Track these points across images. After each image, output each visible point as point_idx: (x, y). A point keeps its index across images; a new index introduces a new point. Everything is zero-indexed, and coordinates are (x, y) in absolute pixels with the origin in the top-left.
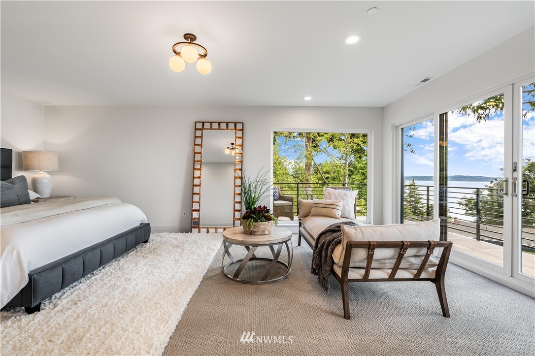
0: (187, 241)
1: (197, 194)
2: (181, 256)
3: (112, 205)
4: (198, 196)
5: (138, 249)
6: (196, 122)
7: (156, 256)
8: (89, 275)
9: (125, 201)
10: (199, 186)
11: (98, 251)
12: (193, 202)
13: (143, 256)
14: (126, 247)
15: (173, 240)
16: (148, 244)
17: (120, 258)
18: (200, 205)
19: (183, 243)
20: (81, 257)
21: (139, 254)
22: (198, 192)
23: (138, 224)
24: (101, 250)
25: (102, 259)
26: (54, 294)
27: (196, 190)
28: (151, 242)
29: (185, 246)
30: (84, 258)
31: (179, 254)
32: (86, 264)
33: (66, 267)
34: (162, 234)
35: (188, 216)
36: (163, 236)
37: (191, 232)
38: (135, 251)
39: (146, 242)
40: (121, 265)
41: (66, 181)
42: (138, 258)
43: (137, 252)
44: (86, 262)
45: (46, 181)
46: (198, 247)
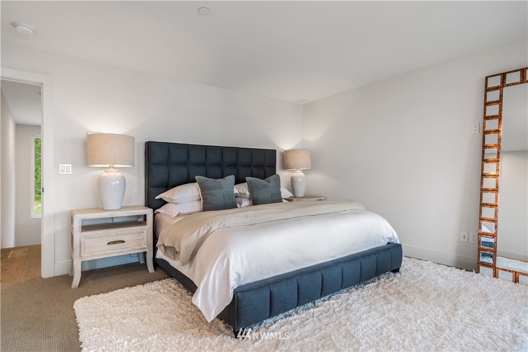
0: (466, 289)
1: (491, 206)
2: (450, 320)
3: (350, 213)
4: (493, 209)
5: (382, 280)
6: (487, 78)
7: (403, 304)
8: (310, 304)
9: (372, 208)
10: (496, 190)
11: (319, 275)
12: (481, 219)
13: (384, 297)
14: (361, 275)
15: (440, 280)
16: (398, 275)
17: (353, 289)
18: (496, 227)
19: (459, 292)
20: (295, 281)
21: (380, 290)
22: (493, 202)
23: (383, 243)
24: (322, 275)
25: (324, 288)
26: (266, 319)
27: (488, 198)
28: (403, 273)
29: (461, 298)
30: (299, 282)
31: (446, 314)
32: (300, 291)
33: (275, 290)
34: (423, 263)
35: (471, 240)
36: (426, 268)
37: (478, 272)
38: (376, 283)
39: (396, 271)
40: (350, 301)
41: (317, 180)
42: (376, 297)
43: (377, 286)
44: (301, 287)
45: (301, 180)
46: (490, 311)
